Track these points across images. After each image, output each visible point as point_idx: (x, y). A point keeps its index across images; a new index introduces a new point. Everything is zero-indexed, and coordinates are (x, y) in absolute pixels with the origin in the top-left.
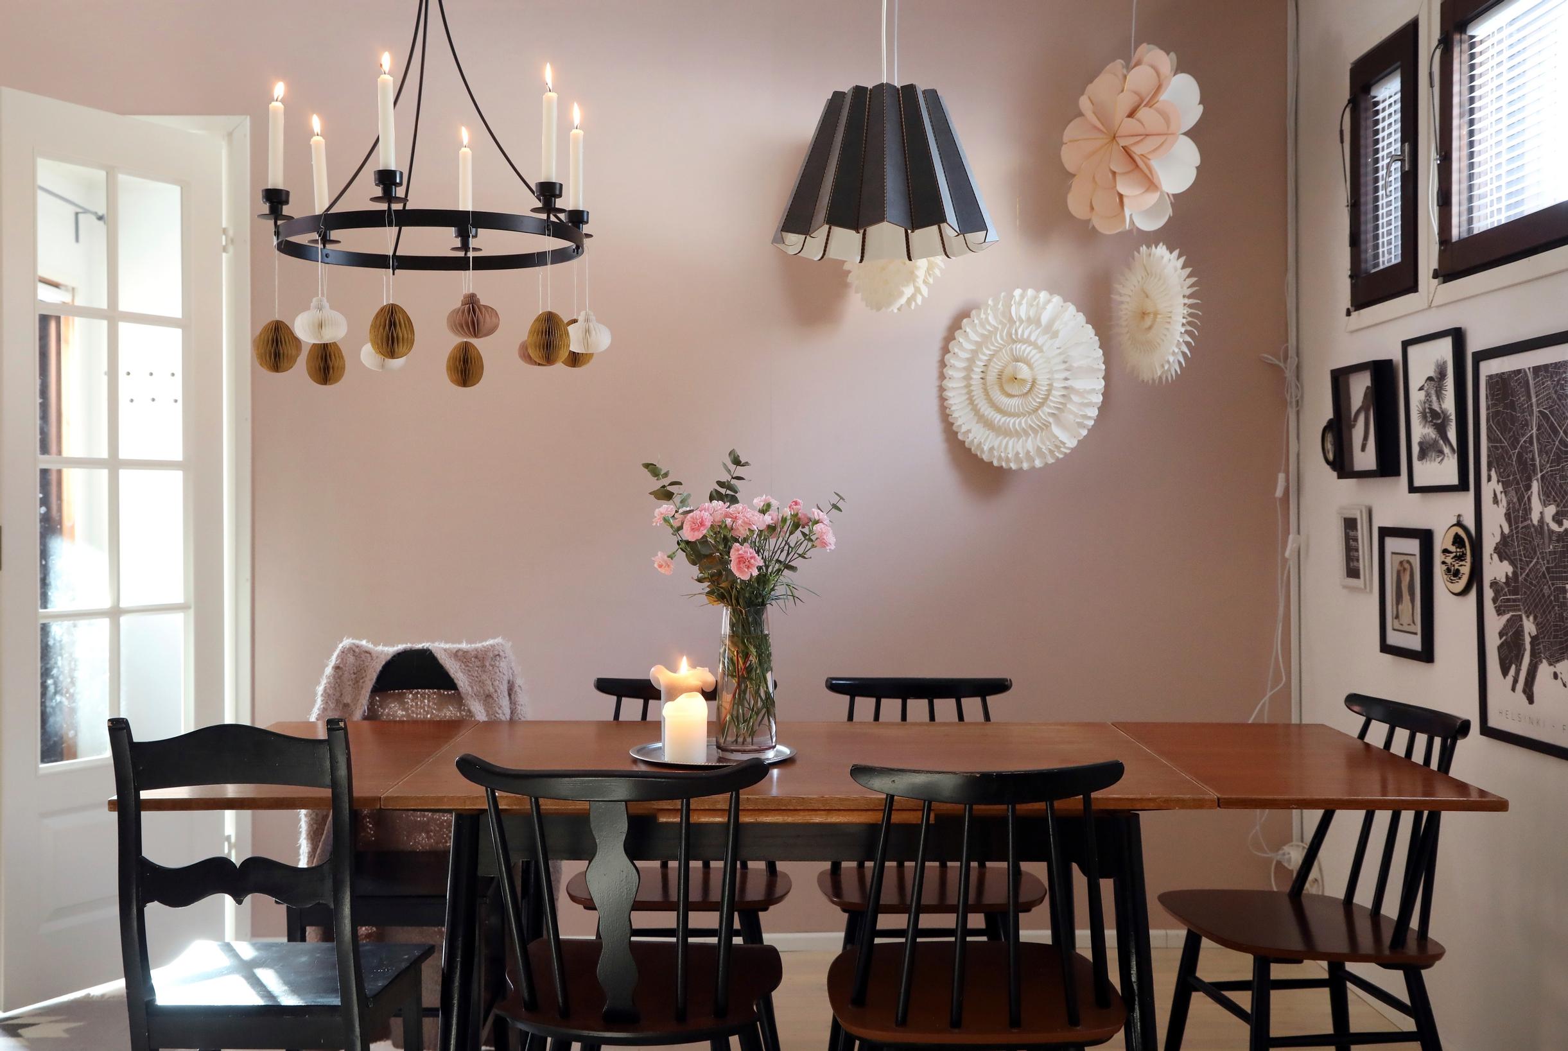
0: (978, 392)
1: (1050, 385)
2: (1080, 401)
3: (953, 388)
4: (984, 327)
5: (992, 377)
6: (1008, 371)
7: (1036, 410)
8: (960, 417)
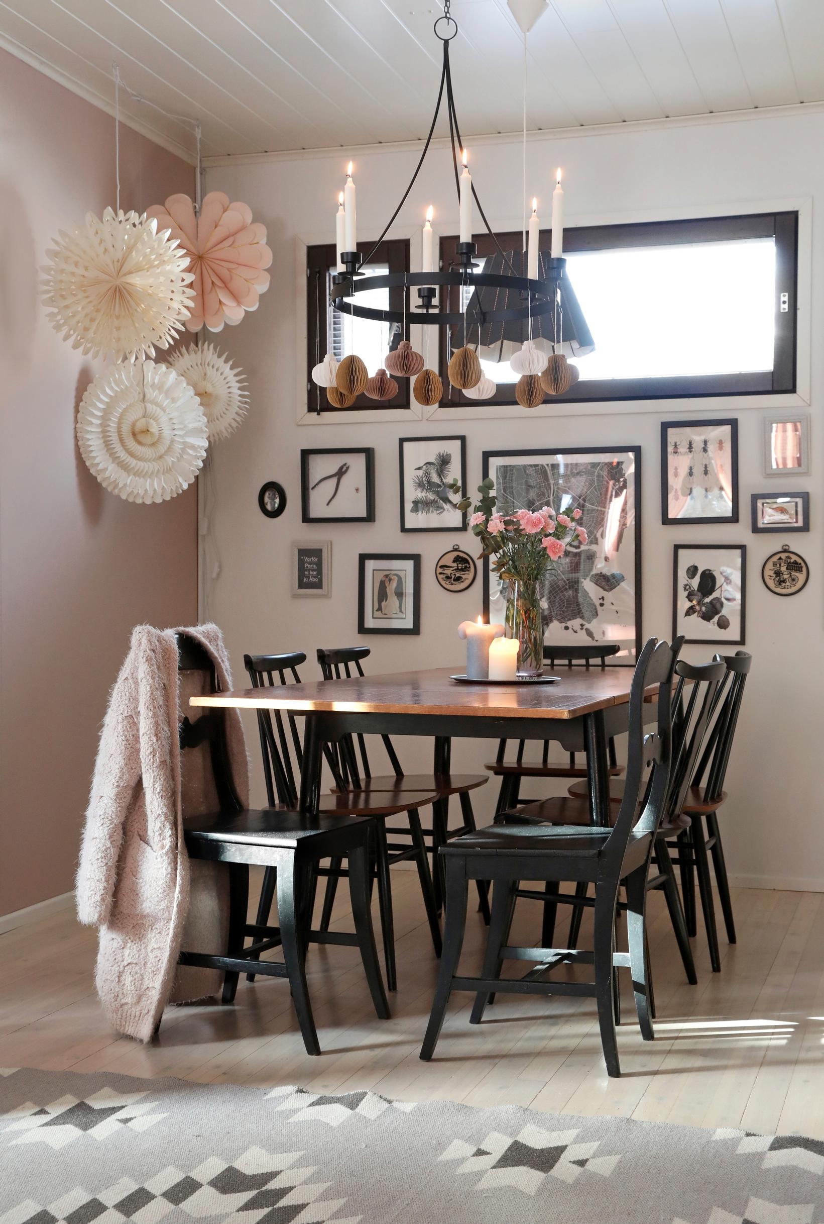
0: (114, 437)
1: (172, 441)
2: (194, 454)
3: (92, 432)
4: (118, 386)
5: (126, 429)
6: (140, 425)
7: (161, 457)
8: (98, 456)
